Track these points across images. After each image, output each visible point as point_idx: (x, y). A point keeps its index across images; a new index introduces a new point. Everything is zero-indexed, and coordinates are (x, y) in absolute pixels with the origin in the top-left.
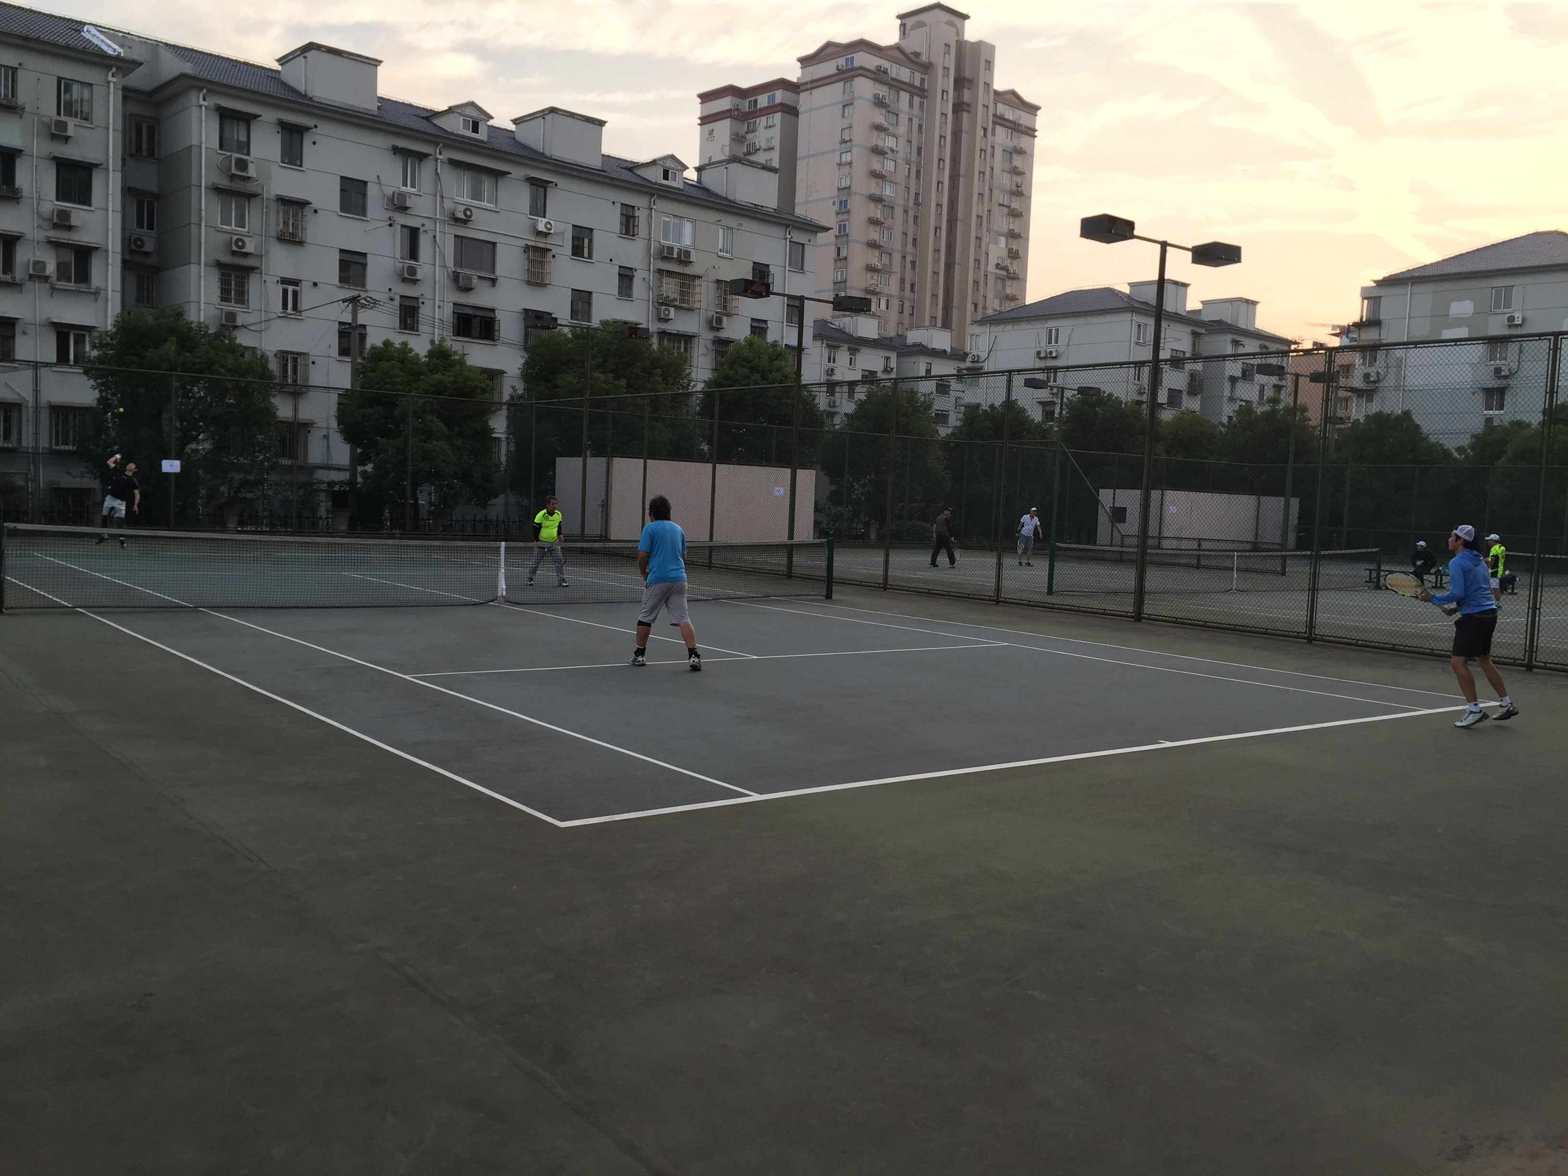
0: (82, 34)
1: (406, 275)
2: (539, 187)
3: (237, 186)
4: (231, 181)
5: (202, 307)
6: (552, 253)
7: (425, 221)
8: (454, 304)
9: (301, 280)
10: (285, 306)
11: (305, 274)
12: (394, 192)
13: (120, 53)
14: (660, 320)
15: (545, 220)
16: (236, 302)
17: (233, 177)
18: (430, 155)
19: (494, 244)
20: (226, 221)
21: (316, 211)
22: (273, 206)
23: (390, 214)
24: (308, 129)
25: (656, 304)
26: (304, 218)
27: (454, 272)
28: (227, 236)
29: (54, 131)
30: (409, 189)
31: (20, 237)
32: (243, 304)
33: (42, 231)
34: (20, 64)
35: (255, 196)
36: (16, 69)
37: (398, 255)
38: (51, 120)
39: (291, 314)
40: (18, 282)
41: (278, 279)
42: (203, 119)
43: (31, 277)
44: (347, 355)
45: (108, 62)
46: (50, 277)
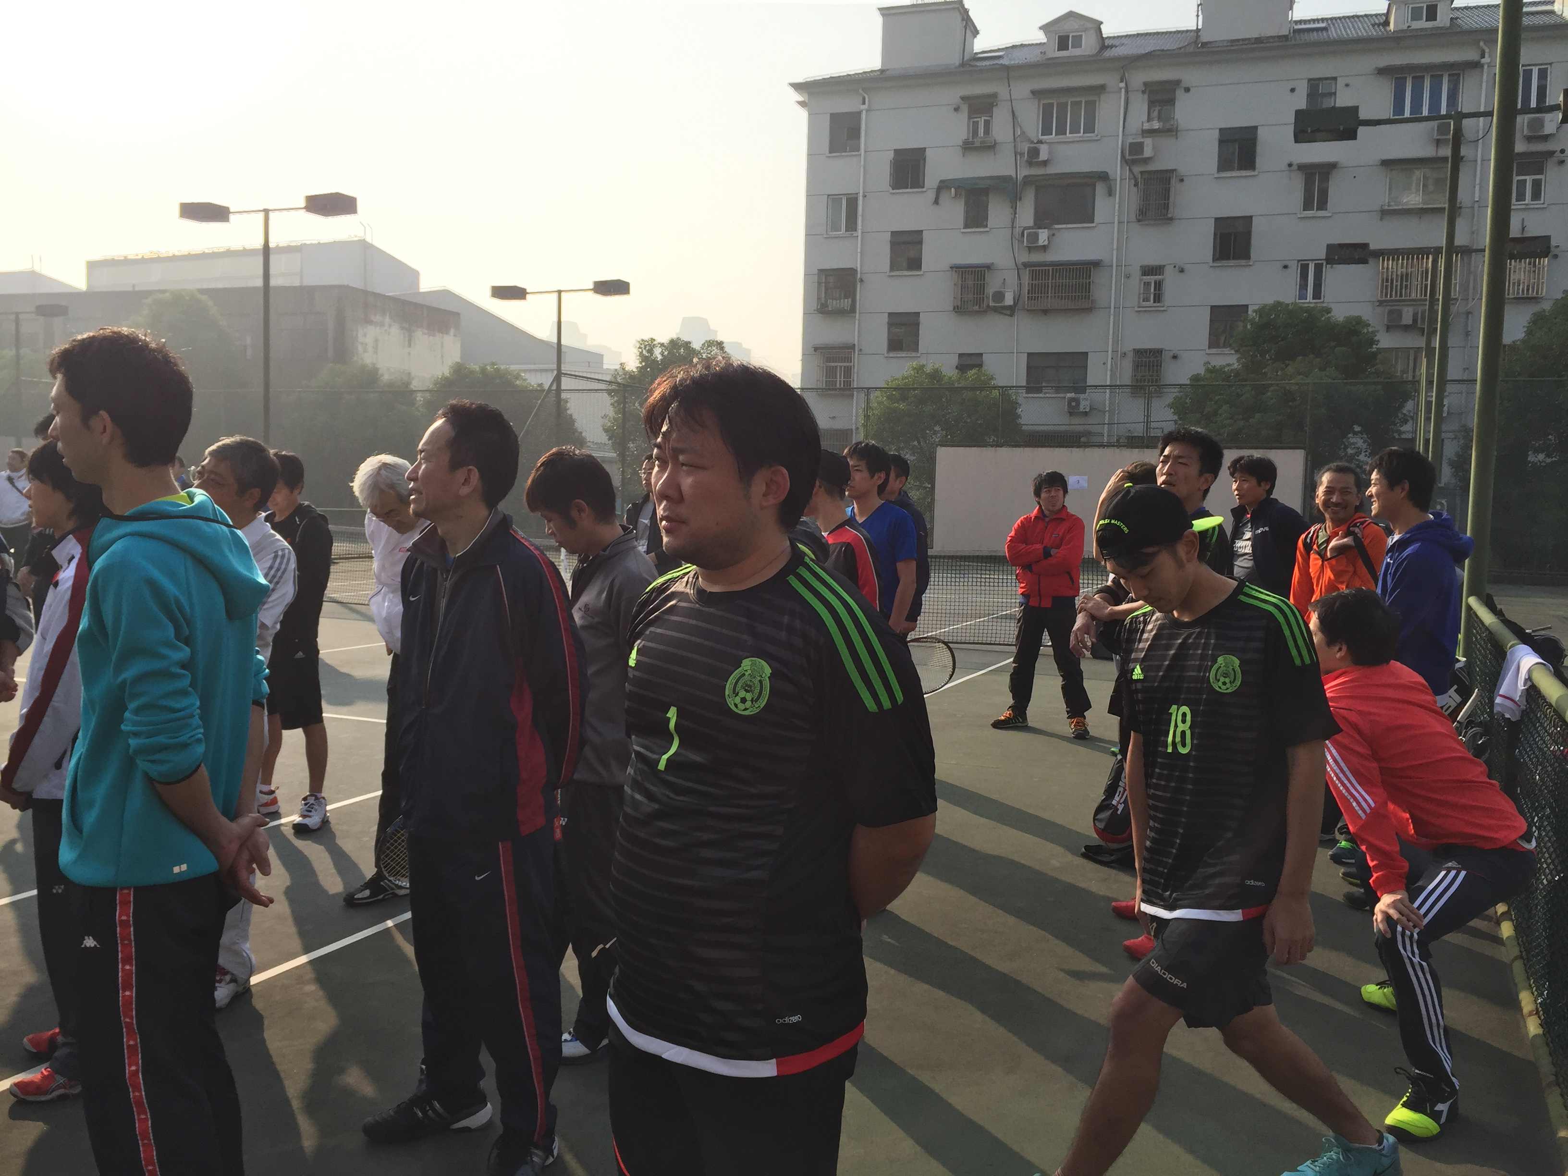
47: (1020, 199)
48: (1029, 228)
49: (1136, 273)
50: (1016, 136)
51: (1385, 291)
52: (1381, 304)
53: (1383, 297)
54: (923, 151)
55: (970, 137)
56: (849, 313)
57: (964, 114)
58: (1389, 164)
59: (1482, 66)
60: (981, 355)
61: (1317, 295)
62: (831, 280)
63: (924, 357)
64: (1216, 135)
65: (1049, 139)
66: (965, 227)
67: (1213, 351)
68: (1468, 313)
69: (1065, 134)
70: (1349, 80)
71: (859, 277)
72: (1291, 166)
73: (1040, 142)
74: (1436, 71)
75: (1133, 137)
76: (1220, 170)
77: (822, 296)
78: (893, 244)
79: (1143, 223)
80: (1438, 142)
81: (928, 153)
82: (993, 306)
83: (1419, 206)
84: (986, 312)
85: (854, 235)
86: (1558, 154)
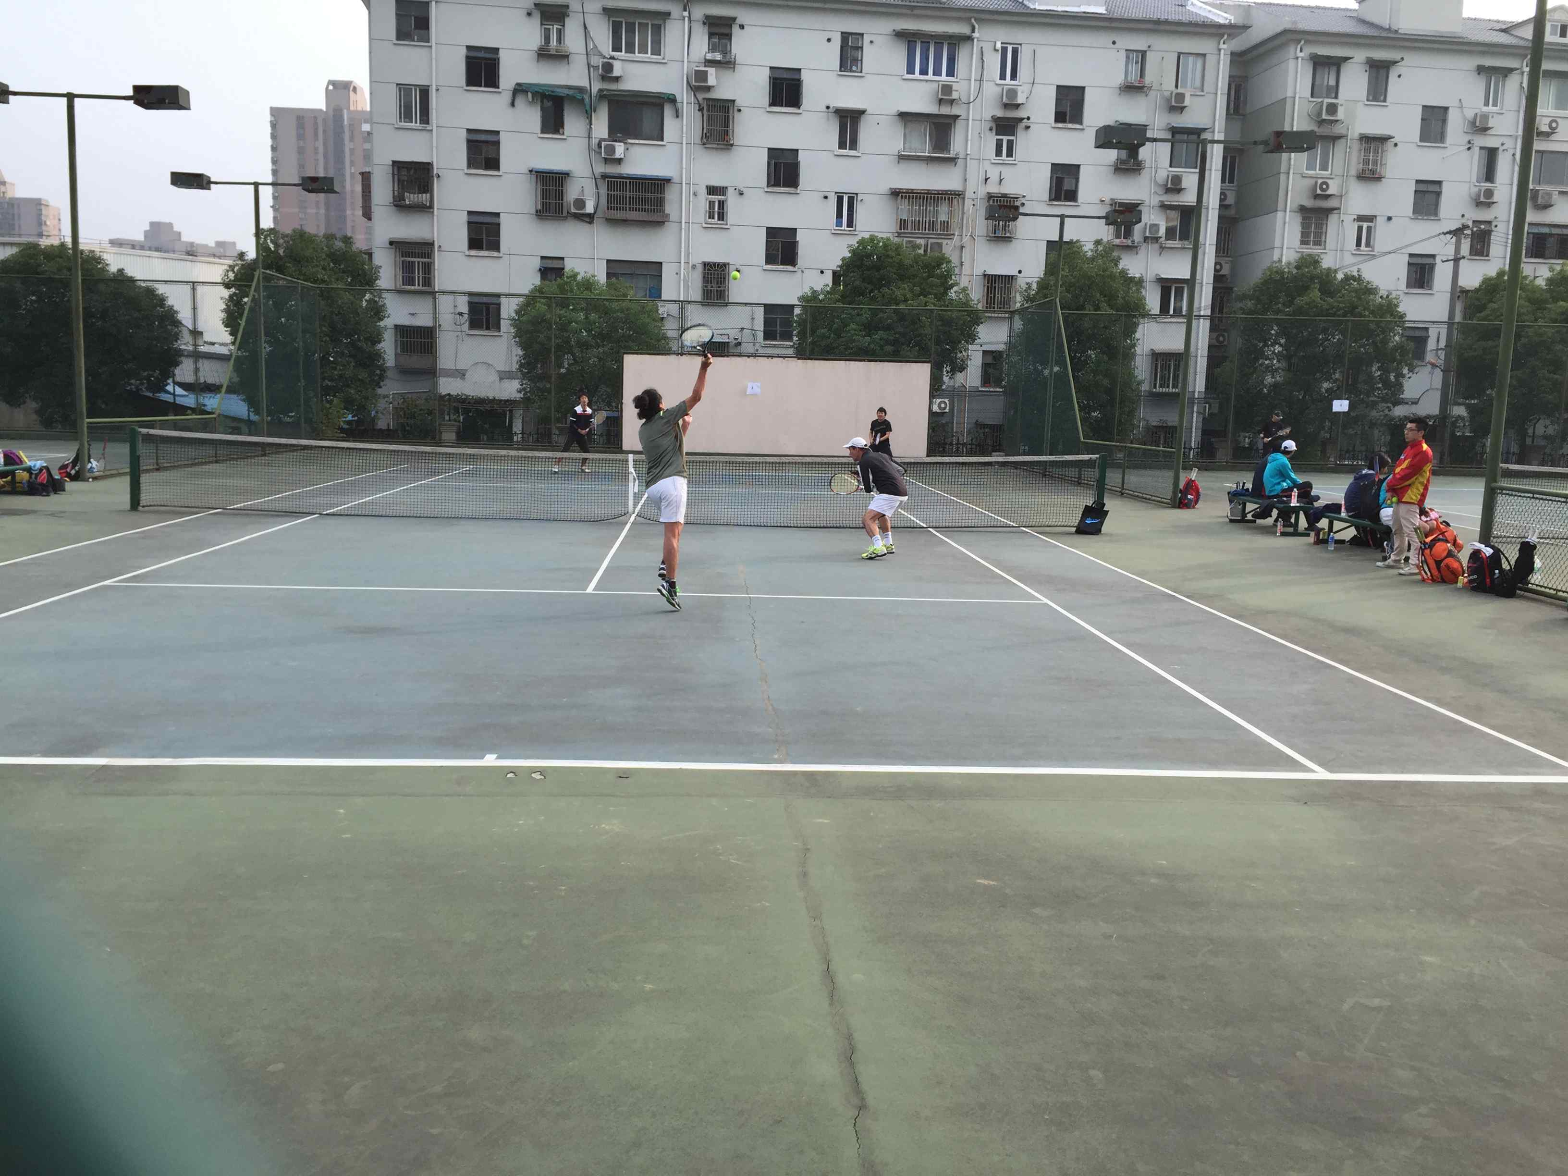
0: (1187, 8)
1: (1482, 199)
3: (1325, 130)
4: (1319, 126)
5: (1284, 252)
7: (1505, 140)
8: (1531, 223)
9: (1376, 216)
10: (1359, 244)
11: (1380, 210)
12: (1476, 114)
13: (1230, 20)
16: (1314, 245)
17: (1321, 122)
18: (1517, 69)
20: (1311, 168)
21: (1396, 145)
22: (1356, 146)
23: (1468, 137)
24: (1396, 62)
26: (1385, 153)
27: (1533, 189)
28: (1313, 181)
29: (1173, 104)
30: (1491, 108)
31: (1140, 204)
32: (1320, 245)
33: (1157, 196)
34: (1149, 47)
35: (1340, 137)
36: (1145, 51)
37: (1474, 179)
38: (1171, 94)
39: (1363, 251)
40: (1136, 244)
41: (1356, 217)
42: (1299, 70)
43: (1146, 239)
44: (1415, 287)
45: (1221, 31)
46: (1160, 237)
47: (595, 111)
48: (604, 140)
49: (703, 192)
50: (589, 50)
51: (903, 224)
52: (899, 235)
53: (901, 229)
54: (496, 50)
55: (543, 44)
56: (427, 209)
57: (536, 20)
58: (904, 116)
59: (973, 40)
60: (562, 259)
61: (850, 224)
62: (404, 172)
63: (506, 257)
64: (767, 72)
65: (621, 56)
66: (543, 132)
67: (769, 267)
68: (962, 247)
69: (635, 53)
70: (873, 38)
71: (435, 172)
72: (828, 107)
73: (613, 58)
74: (939, 40)
75: (697, 64)
76: (770, 105)
77: (396, 189)
78: (469, 141)
79: (707, 146)
80: (940, 101)
81: (502, 54)
82: (575, 213)
83: (927, 154)
84: (566, 217)
85: (428, 128)
86: (1025, 120)
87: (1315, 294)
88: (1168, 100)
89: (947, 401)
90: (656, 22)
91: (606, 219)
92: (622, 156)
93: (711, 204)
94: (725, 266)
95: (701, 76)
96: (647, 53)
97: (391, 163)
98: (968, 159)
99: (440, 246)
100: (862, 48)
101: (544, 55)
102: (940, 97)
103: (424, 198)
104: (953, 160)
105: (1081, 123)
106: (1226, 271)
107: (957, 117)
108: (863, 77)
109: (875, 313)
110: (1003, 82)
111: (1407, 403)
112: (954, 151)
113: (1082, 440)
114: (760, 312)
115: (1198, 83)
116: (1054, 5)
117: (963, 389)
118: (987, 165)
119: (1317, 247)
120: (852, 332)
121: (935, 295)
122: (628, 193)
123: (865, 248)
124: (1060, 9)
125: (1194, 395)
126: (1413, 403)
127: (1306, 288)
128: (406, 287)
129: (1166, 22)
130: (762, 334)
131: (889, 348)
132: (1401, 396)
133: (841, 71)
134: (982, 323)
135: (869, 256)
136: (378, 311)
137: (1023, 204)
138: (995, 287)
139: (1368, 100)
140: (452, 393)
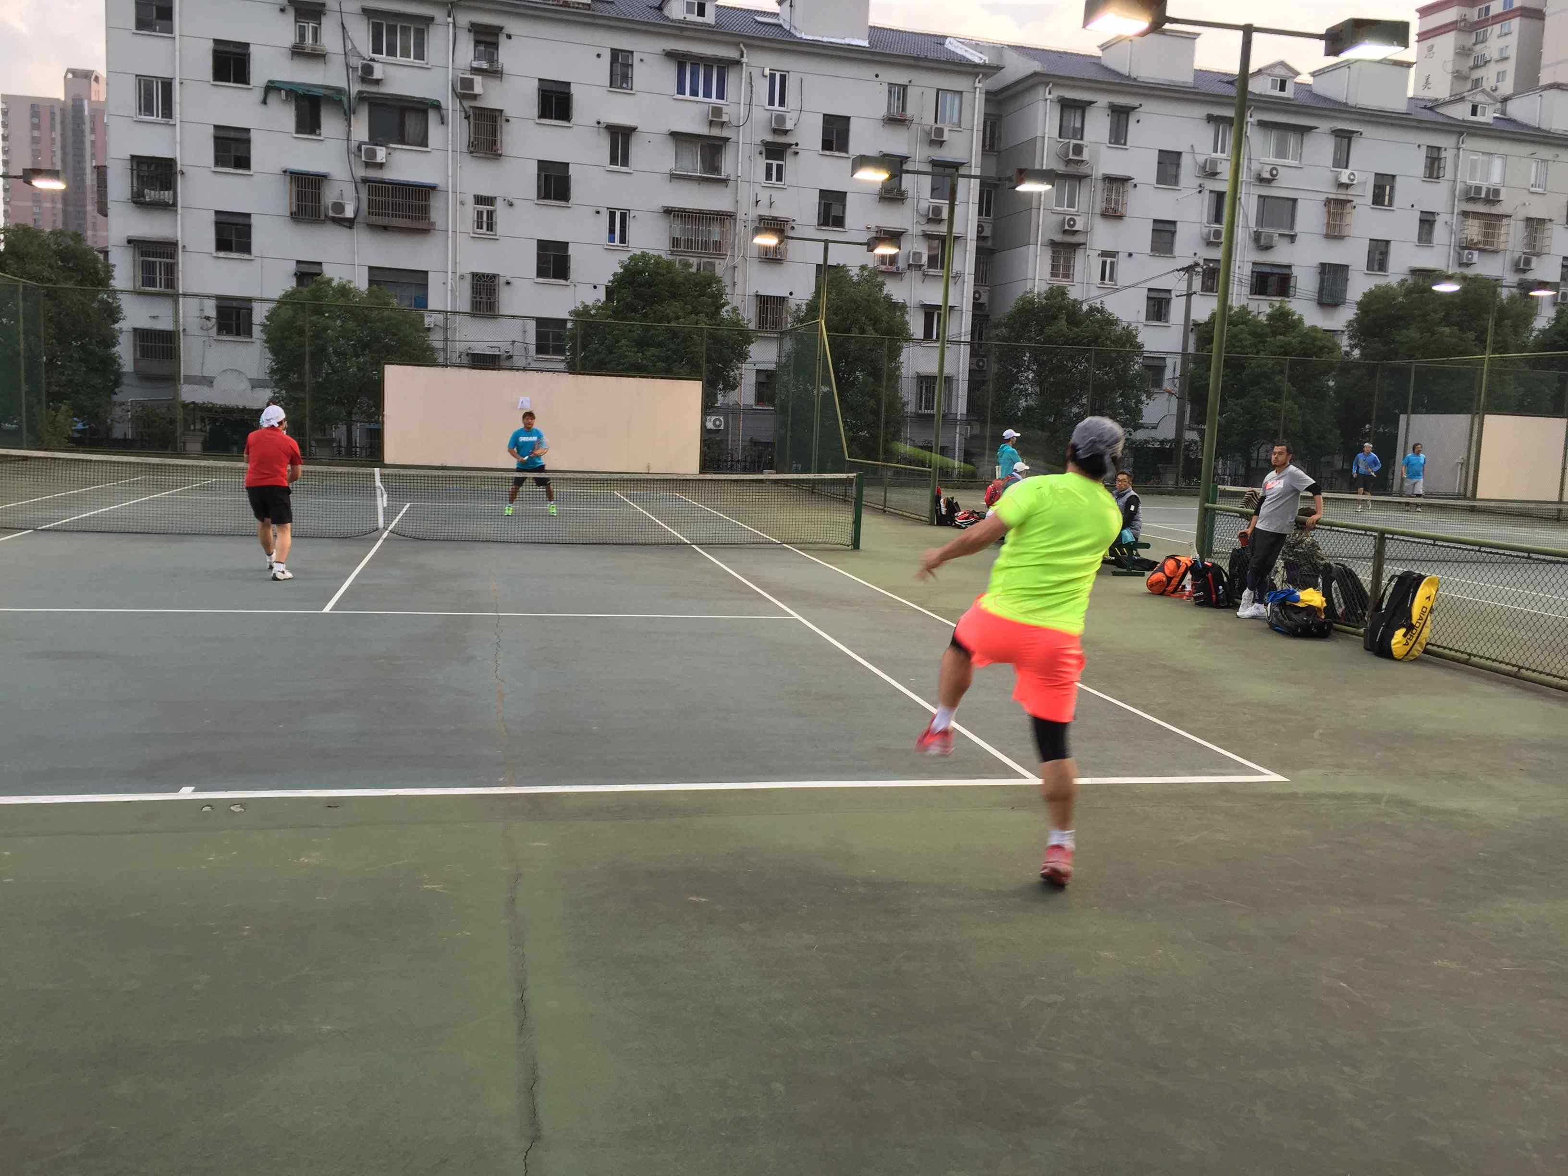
0: (946, 46)
1: (1212, 239)
2: (1344, 138)
3: (1071, 169)
4: (1066, 166)
5: (1036, 284)
6: (1353, 204)
8: (1254, 263)
9: (1118, 252)
10: (1103, 278)
11: (1122, 248)
12: (1207, 159)
13: (985, 60)
14: (1461, 265)
15: (1348, 171)
16: (1063, 277)
17: (1068, 162)
19: (1295, 201)
20: (1059, 203)
21: (1135, 186)
22: (1100, 185)
23: (1199, 181)
24: (1134, 108)
25: (1457, 248)
26: (1126, 193)
27: (1255, 232)
28: (1061, 217)
29: (933, 137)
30: (1219, 155)
31: (904, 232)
32: (1069, 278)
33: (918, 225)
34: (910, 82)
35: (1086, 177)
36: (907, 86)
37: (1205, 221)
38: (931, 128)
39: (1107, 285)
40: (900, 271)
41: (1100, 252)
42: (1048, 111)
43: (910, 266)
44: (1153, 320)
45: (977, 70)
46: (923, 265)
47: (354, 113)
48: (365, 143)
49: (470, 201)
50: (347, 50)
51: (675, 242)
52: (672, 253)
53: (673, 247)
54: (246, 45)
55: (298, 41)
56: (170, 207)
57: (290, 16)
58: (675, 136)
59: (742, 64)
60: (320, 264)
61: (623, 240)
62: (145, 167)
63: (259, 260)
64: (536, 83)
65: (381, 58)
66: (297, 132)
67: (541, 280)
68: (735, 267)
69: (396, 56)
70: (643, 56)
71: (179, 169)
72: (599, 123)
73: (373, 60)
74: (709, 62)
75: (463, 72)
76: (540, 117)
77: (135, 184)
78: (217, 139)
79: (475, 155)
80: (711, 123)
81: (252, 49)
82: (333, 217)
83: (698, 174)
84: (324, 221)
85: (171, 123)
86: (794, 146)
87: (1062, 323)
88: (929, 134)
89: (721, 418)
90: (422, 27)
91: (368, 225)
92: (384, 161)
93: (480, 214)
94: (495, 277)
95: (467, 84)
96: (409, 57)
97: (129, 157)
98: (739, 179)
99: (184, 247)
100: (632, 65)
101: (298, 52)
102: (710, 118)
103: (166, 195)
104: (725, 182)
105: (848, 153)
106: (984, 299)
107: (727, 139)
108: (634, 94)
109: (647, 329)
110: (771, 107)
111: (1148, 428)
112: (725, 172)
113: (847, 459)
114: (532, 326)
115: (955, 119)
116: (820, 36)
117: (738, 407)
118: (758, 189)
119: (1068, 280)
120: (624, 348)
121: (707, 315)
122: (390, 199)
123: (636, 264)
124: (825, 39)
125: (957, 417)
126: (1153, 428)
127: (1055, 318)
128: (146, 288)
129: (926, 59)
130: (534, 347)
131: (661, 365)
132: (1140, 421)
133: (611, 86)
134: (753, 342)
135: (641, 272)
136: (112, 313)
137: (793, 228)
138: (767, 307)
139: (1110, 143)
140: (197, 401)
